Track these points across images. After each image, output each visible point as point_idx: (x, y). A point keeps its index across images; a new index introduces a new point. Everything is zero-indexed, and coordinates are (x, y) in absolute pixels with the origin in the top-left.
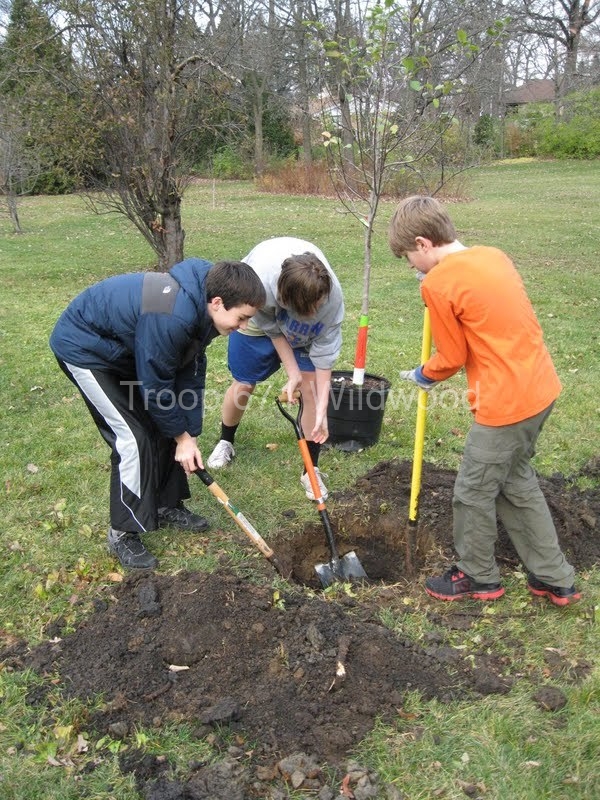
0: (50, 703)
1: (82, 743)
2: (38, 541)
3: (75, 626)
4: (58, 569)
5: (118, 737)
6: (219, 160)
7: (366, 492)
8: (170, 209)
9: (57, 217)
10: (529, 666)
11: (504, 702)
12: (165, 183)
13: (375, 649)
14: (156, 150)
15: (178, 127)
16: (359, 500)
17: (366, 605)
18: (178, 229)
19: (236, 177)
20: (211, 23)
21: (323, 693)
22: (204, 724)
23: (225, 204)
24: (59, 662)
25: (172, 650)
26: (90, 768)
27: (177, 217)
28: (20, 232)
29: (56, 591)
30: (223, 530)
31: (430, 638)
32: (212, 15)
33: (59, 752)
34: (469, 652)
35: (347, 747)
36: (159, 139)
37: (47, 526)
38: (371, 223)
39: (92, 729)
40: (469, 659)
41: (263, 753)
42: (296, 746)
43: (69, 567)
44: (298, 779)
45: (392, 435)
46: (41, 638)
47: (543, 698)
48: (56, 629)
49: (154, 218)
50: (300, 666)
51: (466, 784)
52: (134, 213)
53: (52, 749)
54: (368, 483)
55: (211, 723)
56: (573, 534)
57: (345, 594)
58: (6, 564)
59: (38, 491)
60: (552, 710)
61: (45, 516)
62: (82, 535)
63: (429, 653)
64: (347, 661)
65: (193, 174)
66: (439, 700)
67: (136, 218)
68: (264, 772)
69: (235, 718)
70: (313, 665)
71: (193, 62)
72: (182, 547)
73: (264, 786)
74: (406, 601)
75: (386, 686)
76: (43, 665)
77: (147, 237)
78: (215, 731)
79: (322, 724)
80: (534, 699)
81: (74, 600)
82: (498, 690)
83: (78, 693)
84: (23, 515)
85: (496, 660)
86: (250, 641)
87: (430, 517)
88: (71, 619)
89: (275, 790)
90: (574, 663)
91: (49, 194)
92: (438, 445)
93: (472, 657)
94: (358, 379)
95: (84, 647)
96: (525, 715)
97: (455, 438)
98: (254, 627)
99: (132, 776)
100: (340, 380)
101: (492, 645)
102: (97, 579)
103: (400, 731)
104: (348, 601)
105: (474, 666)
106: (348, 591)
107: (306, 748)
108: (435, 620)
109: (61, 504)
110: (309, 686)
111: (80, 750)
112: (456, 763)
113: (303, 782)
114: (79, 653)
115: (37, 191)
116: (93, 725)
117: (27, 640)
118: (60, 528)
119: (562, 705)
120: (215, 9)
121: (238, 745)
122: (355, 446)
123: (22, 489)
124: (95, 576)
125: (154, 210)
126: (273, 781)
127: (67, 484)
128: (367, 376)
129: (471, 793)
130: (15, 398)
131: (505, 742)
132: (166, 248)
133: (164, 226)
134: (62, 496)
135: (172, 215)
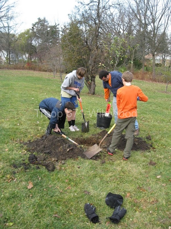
0: (23, 148)
1: (26, 152)
5: (31, 152)
8: (93, 79)
12: (91, 73)
14: (91, 65)
18: (94, 84)
24: (27, 144)
29: (32, 137)
36: (91, 63)
39: (28, 151)
41: (51, 157)
42: (56, 157)
43: (36, 135)
46: (26, 141)
47: (102, 162)
48: (29, 141)
49: (89, 81)
51: (79, 166)
54: (100, 133)
55: (45, 153)
58: (26, 133)
59: (37, 125)
61: (36, 129)
62: (41, 132)
64: (70, 150)
66: (84, 159)
69: (49, 153)
75: (76, 155)
77: (87, 85)
80: (100, 162)
81: (34, 138)
82: (95, 160)
84: (33, 128)
88: (32, 140)
90: (113, 160)
96: (97, 163)
106: (82, 146)
109: (40, 128)
114: (31, 144)
119: (104, 163)
120: (124, 29)
122: (103, 128)
123: (34, 124)
125: (89, 79)
129: (79, 168)
132: (91, 88)
133: (91, 83)
134: (41, 127)
135: (93, 81)
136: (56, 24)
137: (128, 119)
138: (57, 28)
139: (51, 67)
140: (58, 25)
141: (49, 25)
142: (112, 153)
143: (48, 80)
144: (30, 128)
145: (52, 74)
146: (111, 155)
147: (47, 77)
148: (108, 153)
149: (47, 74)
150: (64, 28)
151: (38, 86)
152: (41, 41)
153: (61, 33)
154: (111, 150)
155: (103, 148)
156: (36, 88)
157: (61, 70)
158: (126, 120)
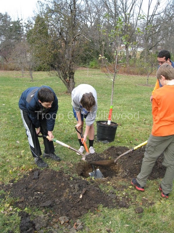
0: (5, 198)
1: (11, 208)
2: (14, 160)
3: (17, 181)
4: (17, 167)
5: (20, 208)
6: (91, 63)
7: (106, 154)
8: (71, 76)
9: (44, 77)
10: (137, 202)
11: (125, 210)
12: (70, 68)
13: (93, 193)
14: (68, 59)
15: (74, 53)
16: (104, 156)
17: (97, 183)
18: (73, 81)
19: (96, 68)
20: (91, 25)
21: (76, 202)
22: (42, 207)
23: (91, 75)
24: (11, 189)
25: (39, 188)
26: (11, 215)
27: (73, 78)
28: (33, 81)
29: (15, 172)
30: (64, 161)
31: (110, 192)
32: (91, 23)
33: (5, 210)
34: (121, 196)
35: (78, 216)
36: (69, 57)
37: (18, 156)
38: (114, 80)
39: (14, 205)
40: (120, 199)
41: (56, 215)
42: (65, 215)
43: (20, 167)
44: (62, 222)
45: (118, 139)
46: (8, 183)
47: (137, 210)
48: (12, 181)
49: (67, 78)
50: (71, 195)
51: (108, 229)
52: (61, 77)
53: (3, 209)
54: (107, 151)
55: (44, 207)
56: (160, 168)
57: (92, 179)
58: (4, 165)
59: (18, 148)
60: (139, 213)
61: (18, 154)
62: (26, 159)
63: (109, 196)
64: (84, 195)
65: (84, 67)
66: (108, 208)
67: (62, 78)
68: (54, 220)
69: (51, 206)
70: (75, 195)
71: (79, 35)
72: (52, 164)
73: (54, 223)
74: (108, 182)
75: (94, 202)
76: (6, 189)
77: (64, 83)
78: (45, 209)
79: (73, 210)
80: (135, 210)
81: (19, 174)
82: (125, 207)
83: (13, 197)
84: (12, 153)
85: (127, 199)
86: (60, 188)
87: (122, 161)
88: (17, 179)
89: (56, 225)
90: (150, 202)
91: (43, 71)
92: (131, 143)
93: (121, 198)
94: (109, 123)
95: (18, 186)
96: (131, 214)
97: (136, 141)
98: (62, 184)
99: (20, 217)
100: (104, 123)
101: (128, 195)
102: (27, 170)
103: (95, 214)
104: (92, 181)
105: (121, 200)
106: (93, 179)
107: (67, 215)
108: (114, 188)
109: (23, 151)
110: (72, 200)
111: (10, 210)
112: (107, 224)
113: (64, 223)
114: (16, 187)
115: (40, 70)
116: (15, 204)
117: (4, 183)
118: (21, 157)
119: (142, 212)
120: (92, 20)
121: (50, 213)
122: (107, 141)
123: (14, 147)
124: (26, 169)
125: (67, 76)
126: (56, 223)
127: (26, 146)
128: (112, 122)
129: (109, 231)
130: (18, 124)
131: (122, 219)
132: (70, 87)
133: (69, 80)
134: (24, 149)
135: (72, 78)
136: (19, 19)
137: (168, 138)
138: (20, 24)
139: (18, 65)
140: (22, 20)
141: (11, 20)
142: (143, 188)
143: (17, 80)
144: (9, 155)
145: (19, 72)
146: (141, 191)
147: (15, 77)
148: (137, 187)
149: (15, 72)
150: (27, 23)
151: (7, 87)
152: (4, 38)
153: (25, 28)
154: (142, 184)
155: (123, 178)
156: (5, 90)
157: (31, 67)
158: (166, 138)
